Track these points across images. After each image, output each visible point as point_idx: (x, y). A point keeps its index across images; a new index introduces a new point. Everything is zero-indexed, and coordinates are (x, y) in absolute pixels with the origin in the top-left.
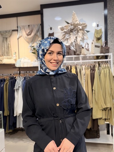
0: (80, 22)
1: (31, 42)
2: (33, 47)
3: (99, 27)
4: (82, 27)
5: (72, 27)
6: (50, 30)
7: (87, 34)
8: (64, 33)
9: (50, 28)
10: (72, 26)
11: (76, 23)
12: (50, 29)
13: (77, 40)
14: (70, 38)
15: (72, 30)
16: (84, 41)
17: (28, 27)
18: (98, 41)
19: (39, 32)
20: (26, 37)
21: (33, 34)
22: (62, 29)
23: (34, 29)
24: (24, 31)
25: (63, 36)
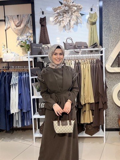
5: (66, 8)
12: (42, 14)
14: (63, 20)
17: (17, 17)
19: (29, 24)
20: (15, 29)
21: (23, 25)
22: (55, 10)
23: (24, 20)
24: (13, 22)
25: (56, 18)
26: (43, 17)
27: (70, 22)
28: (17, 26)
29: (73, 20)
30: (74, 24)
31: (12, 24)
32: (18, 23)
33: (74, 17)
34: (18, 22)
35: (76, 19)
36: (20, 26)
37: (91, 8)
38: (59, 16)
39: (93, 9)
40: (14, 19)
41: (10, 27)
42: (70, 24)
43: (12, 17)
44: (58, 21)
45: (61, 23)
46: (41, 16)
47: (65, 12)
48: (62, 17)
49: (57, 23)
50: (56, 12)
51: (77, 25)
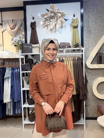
5: (52, 14)
8: (44, 20)
14: (50, 24)
17: (12, 21)
18: (74, 30)
19: (22, 27)
20: (10, 31)
21: (17, 28)
22: (43, 16)
23: (18, 24)
24: (8, 25)
25: (44, 23)
26: (33, 21)
27: (56, 26)
28: (12, 29)
29: (58, 25)
30: (59, 27)
31: (7, 27)
32: (13, 27)
33: (59, 22)
34: (12, 25)
35: (61, 24)
36: (14, 29)
37: (74, 14)
38: (46, 21)
39: (75, 15)
40: (10, 23)
41: (6, 30)
42: (56, 27)
43: (8, 22)
44: (45, 25)
45: (49, 27)
46: (32, 21)
47: (51, 18)
48: (49, 22)
49: (45, 26)
50: (44, 18)
51: (62, 29)
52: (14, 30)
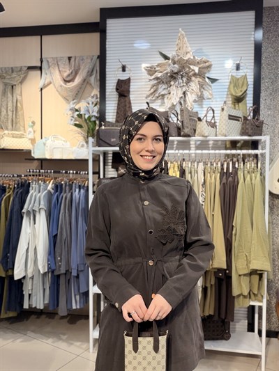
0: (194, 57)
1: (73, 100)
2: (77, 110)
3: (241, 71)
4: (200, 68)
5: (176, 68)
6: (122, 72)
7: (210, 86)
8: (156, 82)
9: (121, 66)
10: (176, 65)
11: (186, 58)
12: (121, 69)
13: (187, 98)
14: (170, 93)
15: (174, 75)
16: (202, 102)
17: (68, 61)
18: (237, 106)
19: (93, 77)
20: (61, 86)
21: (80, 80)
22: (151, 71)
23: (82, 68)
25: (153, 89)
27: (185, 96)
28: (66, 81)
29: (191, 93)
30: (195, 101)
31: (55, 77)
32: (69, 75)
33: (194, 85)
34: (68, 72)
35: (198, 91)
36: (72, 80)
38: (160, 86)
40: (61, 66)
41: (51, 83)
42: (185, 101)
43: (57, 62)
44: (157, 95)
45: (166, 100)
46: (120, 75)
48: (166, 87)
49: (155, 100)
50: (153, 77)
52: (71, 83)
